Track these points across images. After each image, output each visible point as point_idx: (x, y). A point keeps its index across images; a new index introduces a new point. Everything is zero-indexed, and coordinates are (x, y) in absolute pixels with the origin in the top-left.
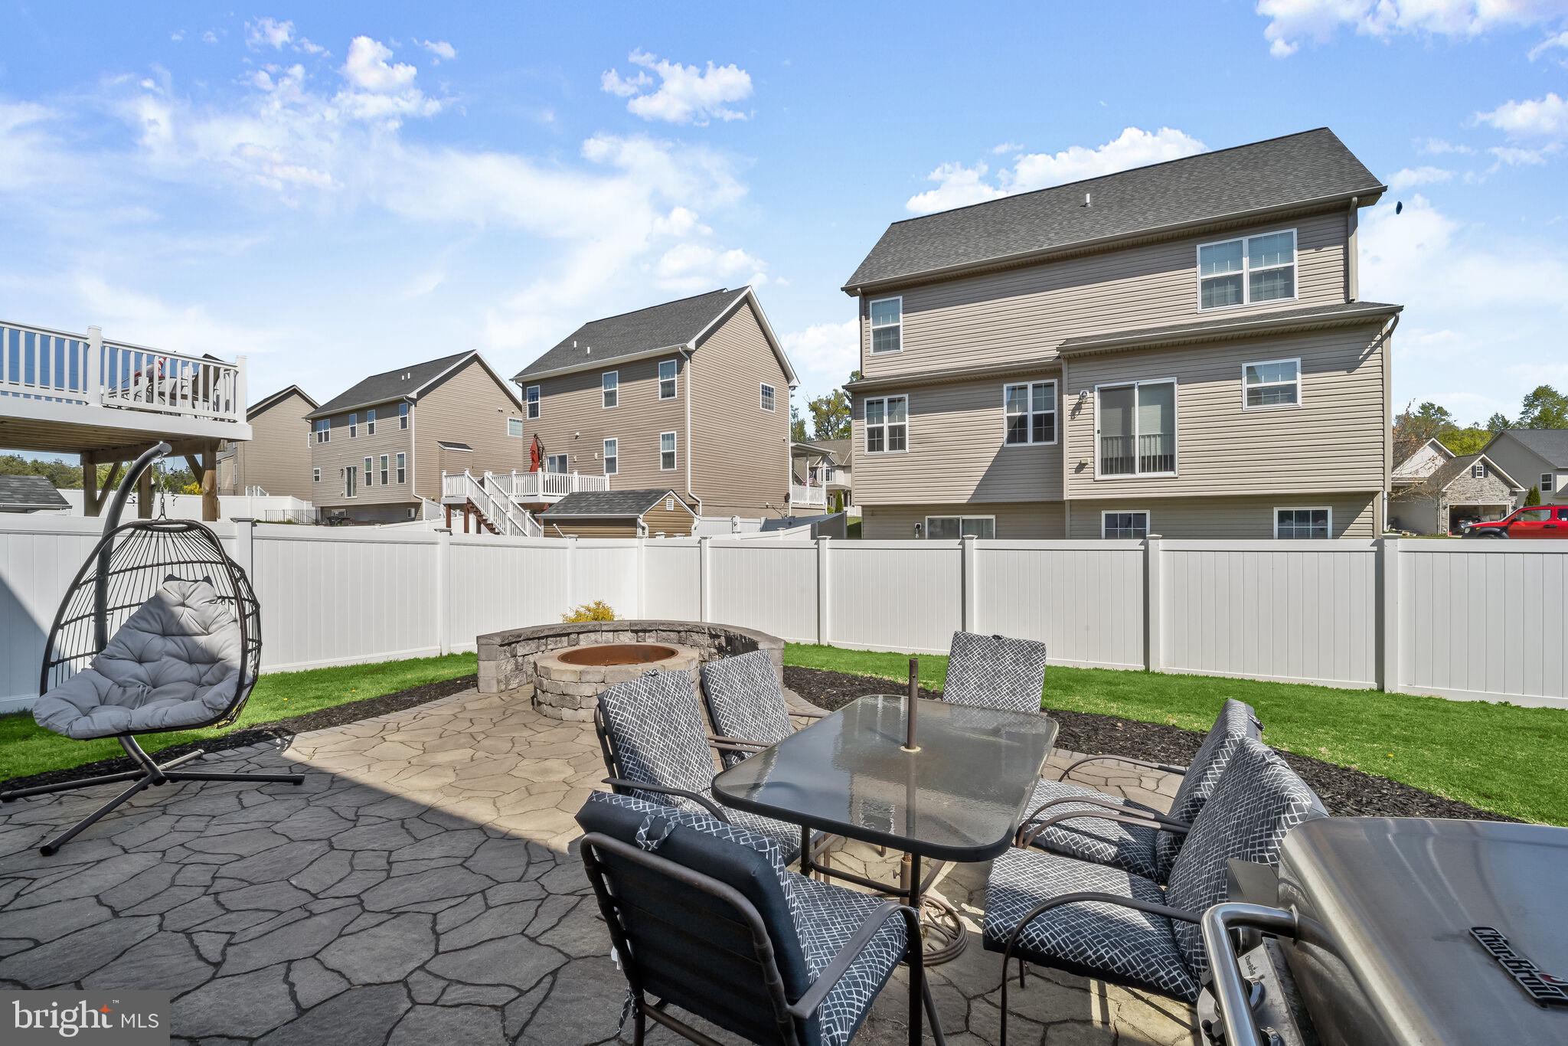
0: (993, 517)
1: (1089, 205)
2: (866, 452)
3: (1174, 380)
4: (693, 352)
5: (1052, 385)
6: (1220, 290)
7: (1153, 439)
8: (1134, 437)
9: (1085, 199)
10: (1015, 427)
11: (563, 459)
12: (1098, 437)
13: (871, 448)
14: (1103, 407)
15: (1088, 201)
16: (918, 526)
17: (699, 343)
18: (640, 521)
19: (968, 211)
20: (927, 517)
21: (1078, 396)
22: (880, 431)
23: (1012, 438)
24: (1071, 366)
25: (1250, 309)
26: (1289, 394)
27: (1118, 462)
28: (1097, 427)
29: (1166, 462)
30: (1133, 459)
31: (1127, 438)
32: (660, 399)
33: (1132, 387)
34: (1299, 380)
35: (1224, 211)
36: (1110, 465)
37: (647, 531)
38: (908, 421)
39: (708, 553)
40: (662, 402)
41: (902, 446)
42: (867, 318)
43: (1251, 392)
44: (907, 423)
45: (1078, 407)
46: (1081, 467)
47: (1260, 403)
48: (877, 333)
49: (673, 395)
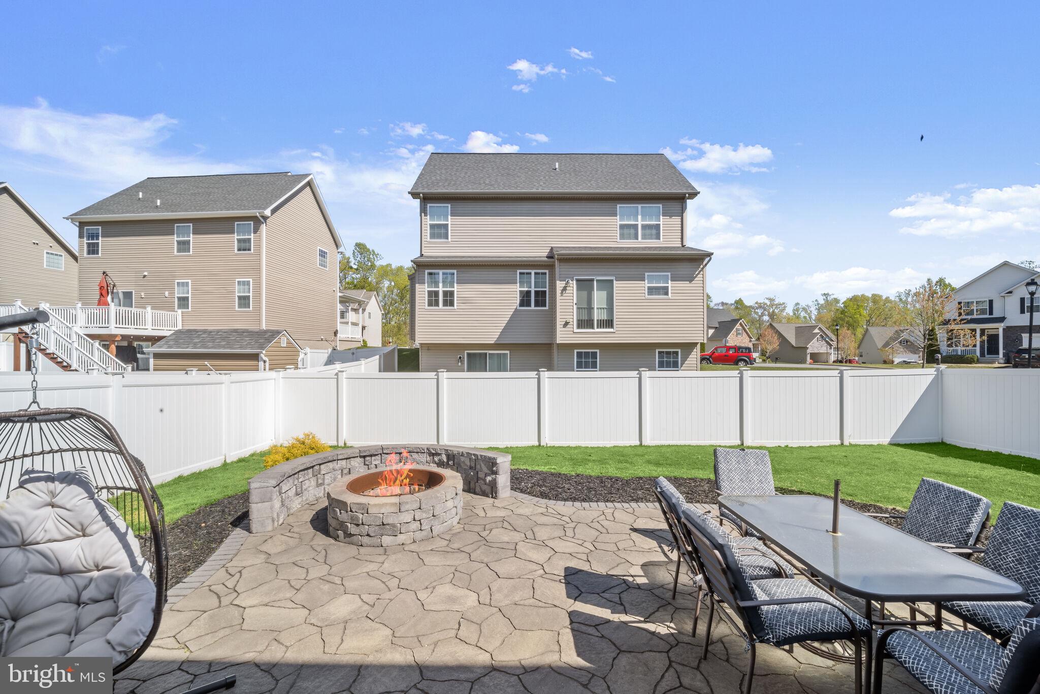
0: (508, 352)
1: (557, 170)
2: (427, 307)
3: (613, 278)
4: (268, 217)
5: (545, 274)
6: (628, 230)
7: (602, 310)
8: (593, 308)
9: (555, 166)
10: (524, 297)
11: (128, 295)
12: (575, 307)
13: (430, 304)
14: (578, 289)
15: (557, 167)
16: (460, 358)
17: (274, 211)
18: (262, 355)
19: (483, 156)
20: (466, 352)
21: (565, 282)
22: (436, 294)
23: (522, 304)
24: (561, 264)
25: (641, 244)
26: (665, 291)
27: (585, 323)
28: (575, 301)
29: (609, 323)
30: (593, 320)
31: (590, 309)
32: (236, 251)
33: (592, 280)
34: (670, 284)
35: (630, 189)
36: (582, 324)
37: (267, 364)
38: (456, 288)
39: (344, 383)
40: (236, 255)
41: (452, 304)
42: (426, 215)
43: (649, 288)
44: (455, 289)
45: (565, 289)
46: (566, 324)
47: (653, 295)
48: (432, 226)
49: (249, 250)
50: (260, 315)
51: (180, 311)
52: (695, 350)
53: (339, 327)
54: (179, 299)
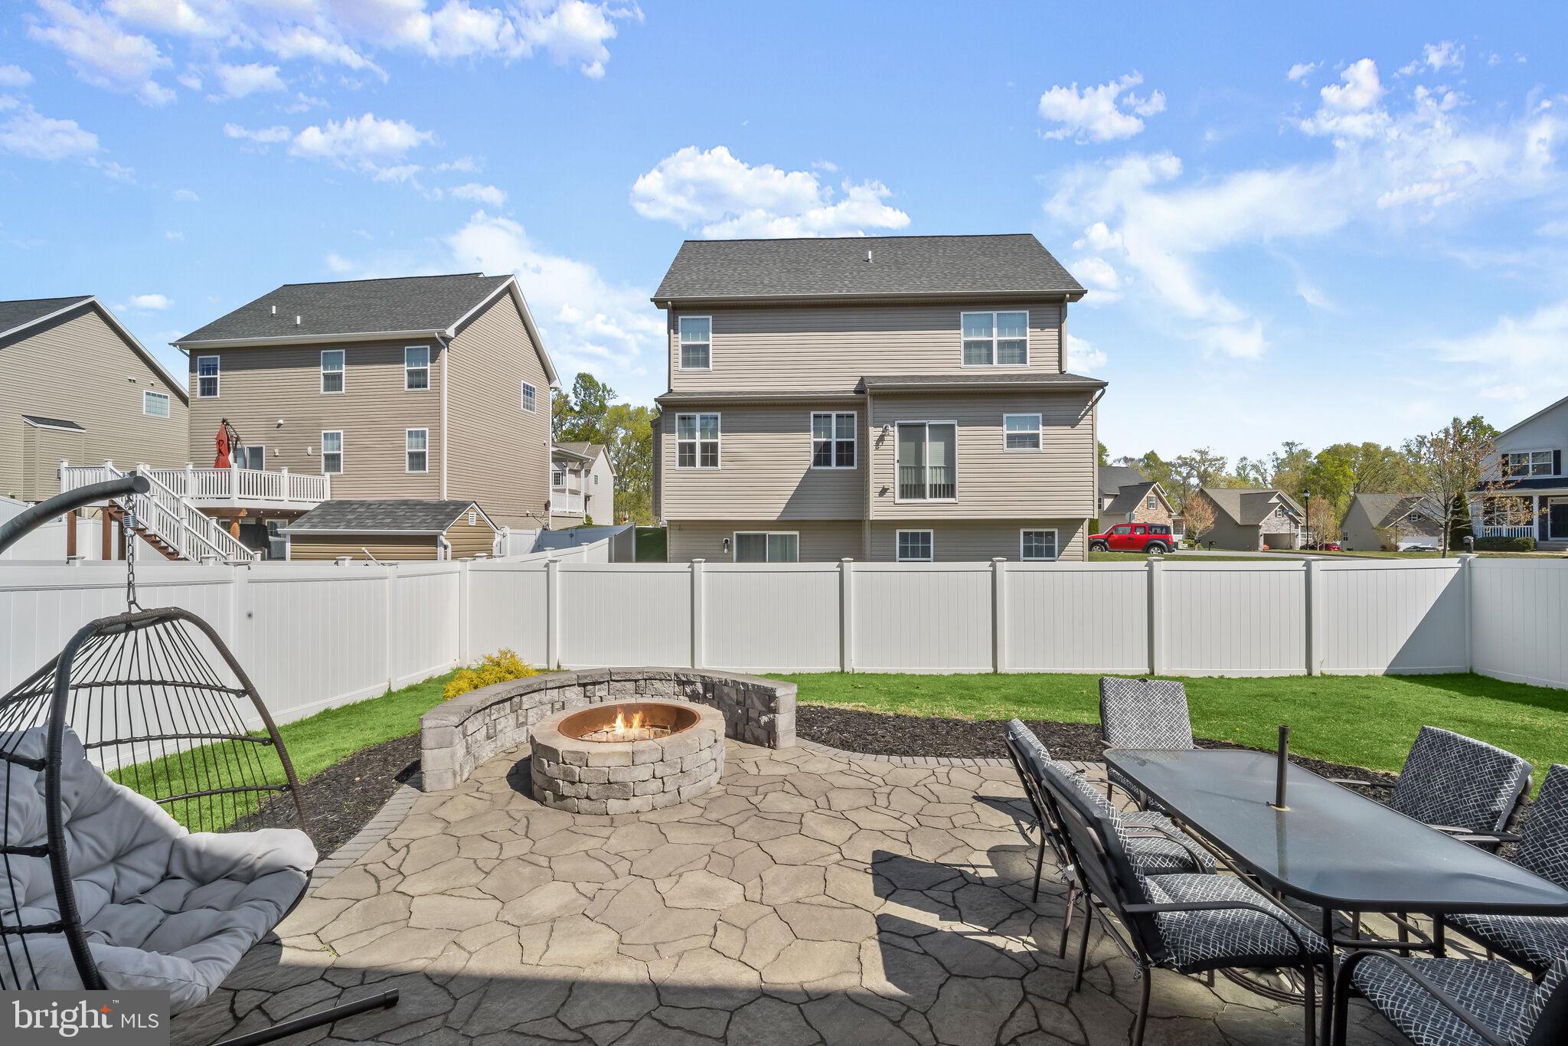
0: (797, 533)
1: (871, 261)
2: (677, 467)
3: (955, 422)
4: (451, 339)
5: (852, 416)
6: (978, 351)
7: (938, 470)
8: (924, 468)
9: (867, 256)
10: (820, 451)
11: (256, 453)
12: (897, 465)
13: (682, 463)
14: (901, 440)
15: (870, 257)
16: (727, 541)
17: (459, 330)
18: (442, 538)
19: (761, 243)
20: (735, 533)
21: (881, 429)
22: (692, 446)
23: (817, 462)
24: (876, 402)
25: (998, 369)
26: (1033, 440)
27: (913, 489)
28: (897, 458)
29: (948, 490)
30: (924, 486)
31: (919, 468)
32: (406, 389)
33: (924, 425)
34: (1041, 430)
35: (980, 288)
36: (907, 491)
37: (449, 551)
38: (720, 439)
39: (558, 578)
40: (407, 393)
41: (714, 463)
42: (676, 333)
43: (1009, 437)
44: (719, 441)
45: (881, 439)
46: (883, 491)
47: (1015, 447)
48: (686, 348)
49: (425, 386)
50: (439, 480)
51: (328, 475)
52: (1080, 530)
53: (552, 496)
54: (327, 457)
